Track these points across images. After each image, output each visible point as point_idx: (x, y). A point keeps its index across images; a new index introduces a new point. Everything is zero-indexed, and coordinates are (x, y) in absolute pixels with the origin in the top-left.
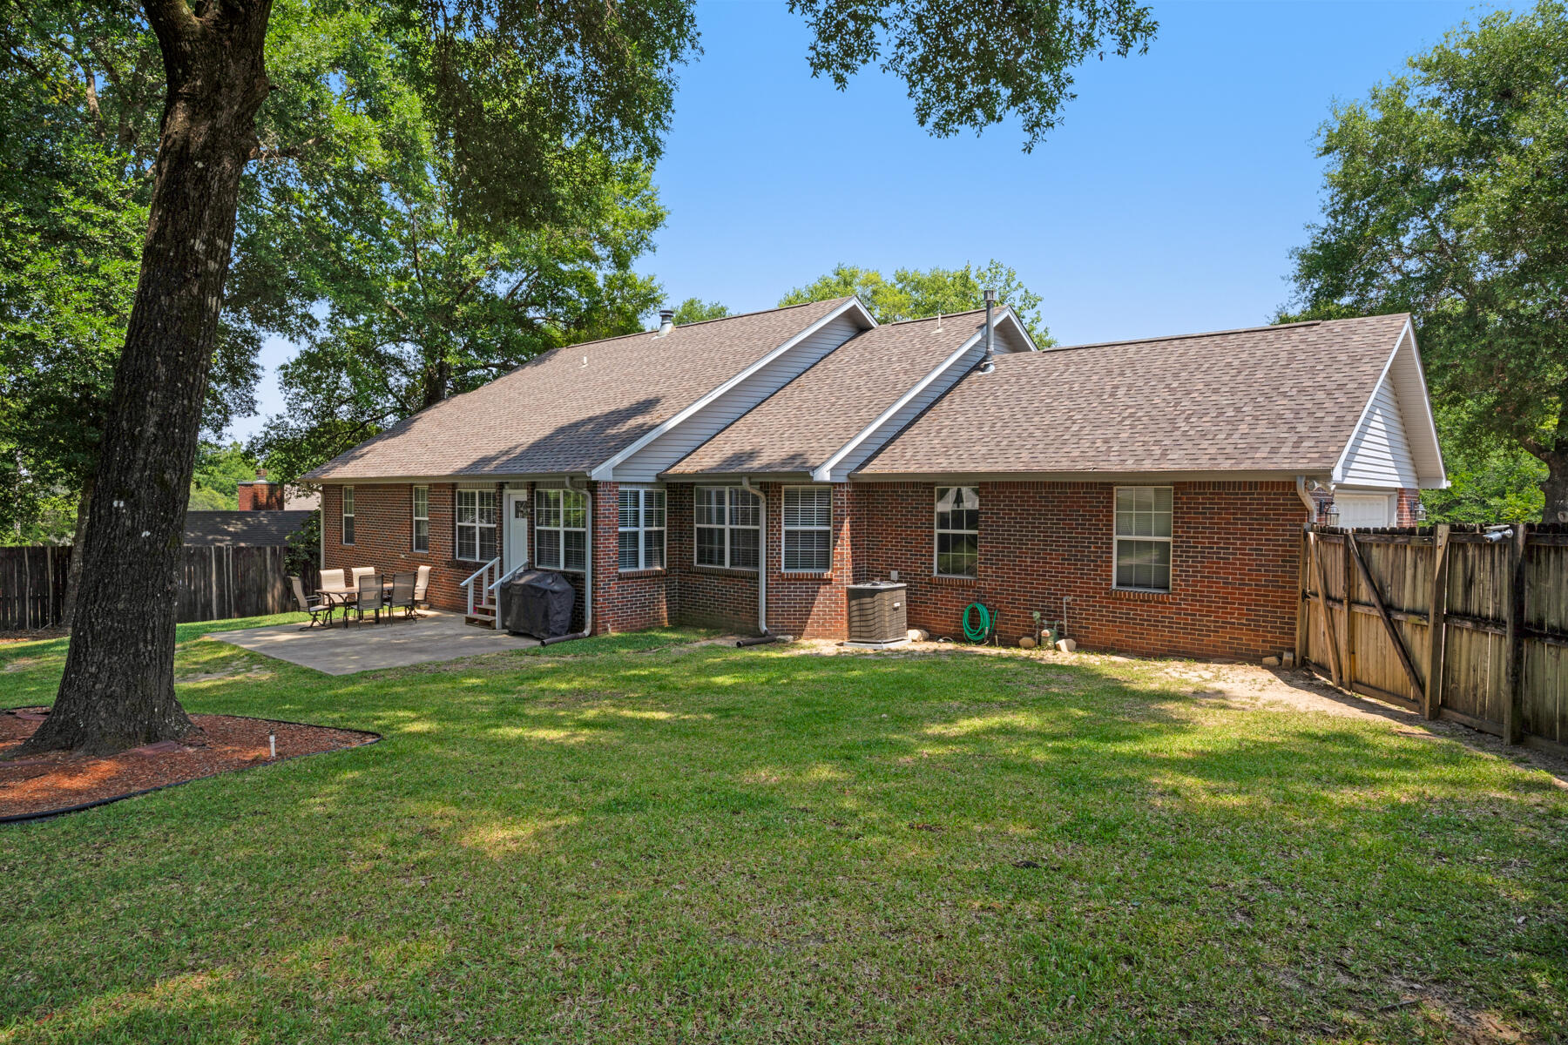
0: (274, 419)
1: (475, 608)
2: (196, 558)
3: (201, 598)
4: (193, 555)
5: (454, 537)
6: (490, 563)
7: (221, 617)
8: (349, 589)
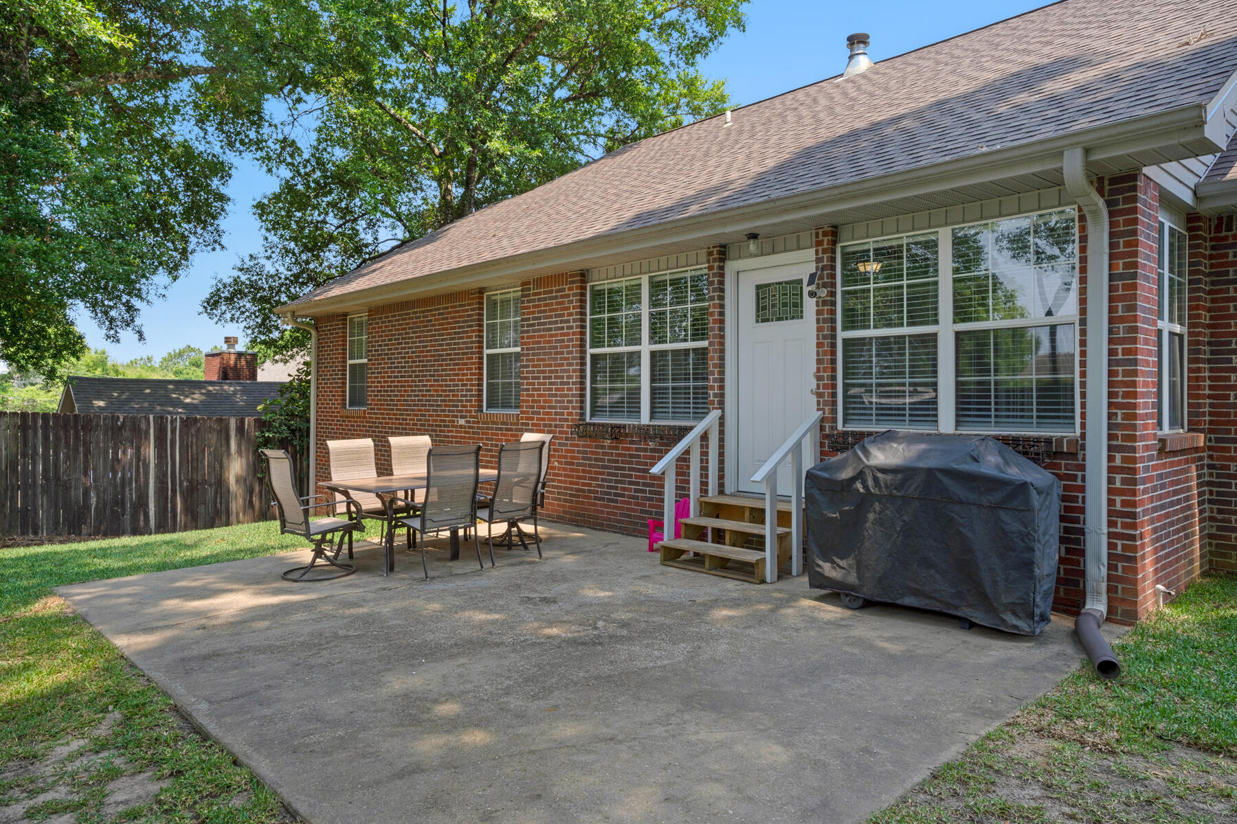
0: (247, 259)
1: (678, 527)
2: (126, 434)
3: (131, 495)
4: (120, 428)
5: (583, 377)
6: (700, 428)
7: (162, 528)
8: (384, 482)
